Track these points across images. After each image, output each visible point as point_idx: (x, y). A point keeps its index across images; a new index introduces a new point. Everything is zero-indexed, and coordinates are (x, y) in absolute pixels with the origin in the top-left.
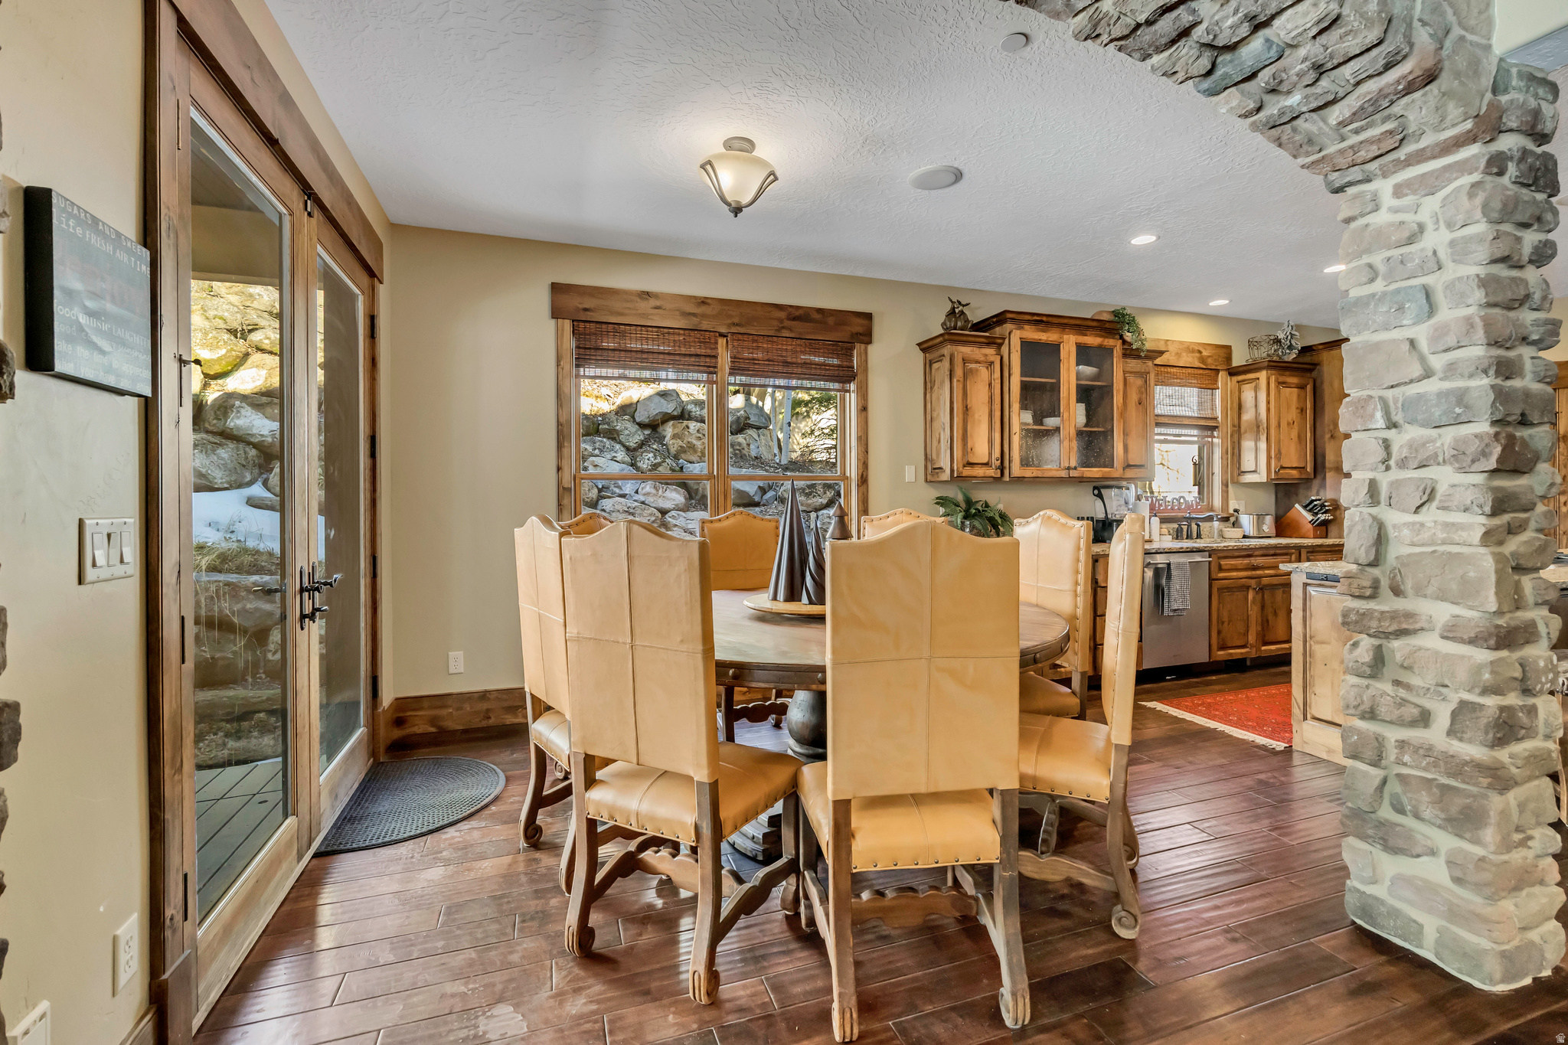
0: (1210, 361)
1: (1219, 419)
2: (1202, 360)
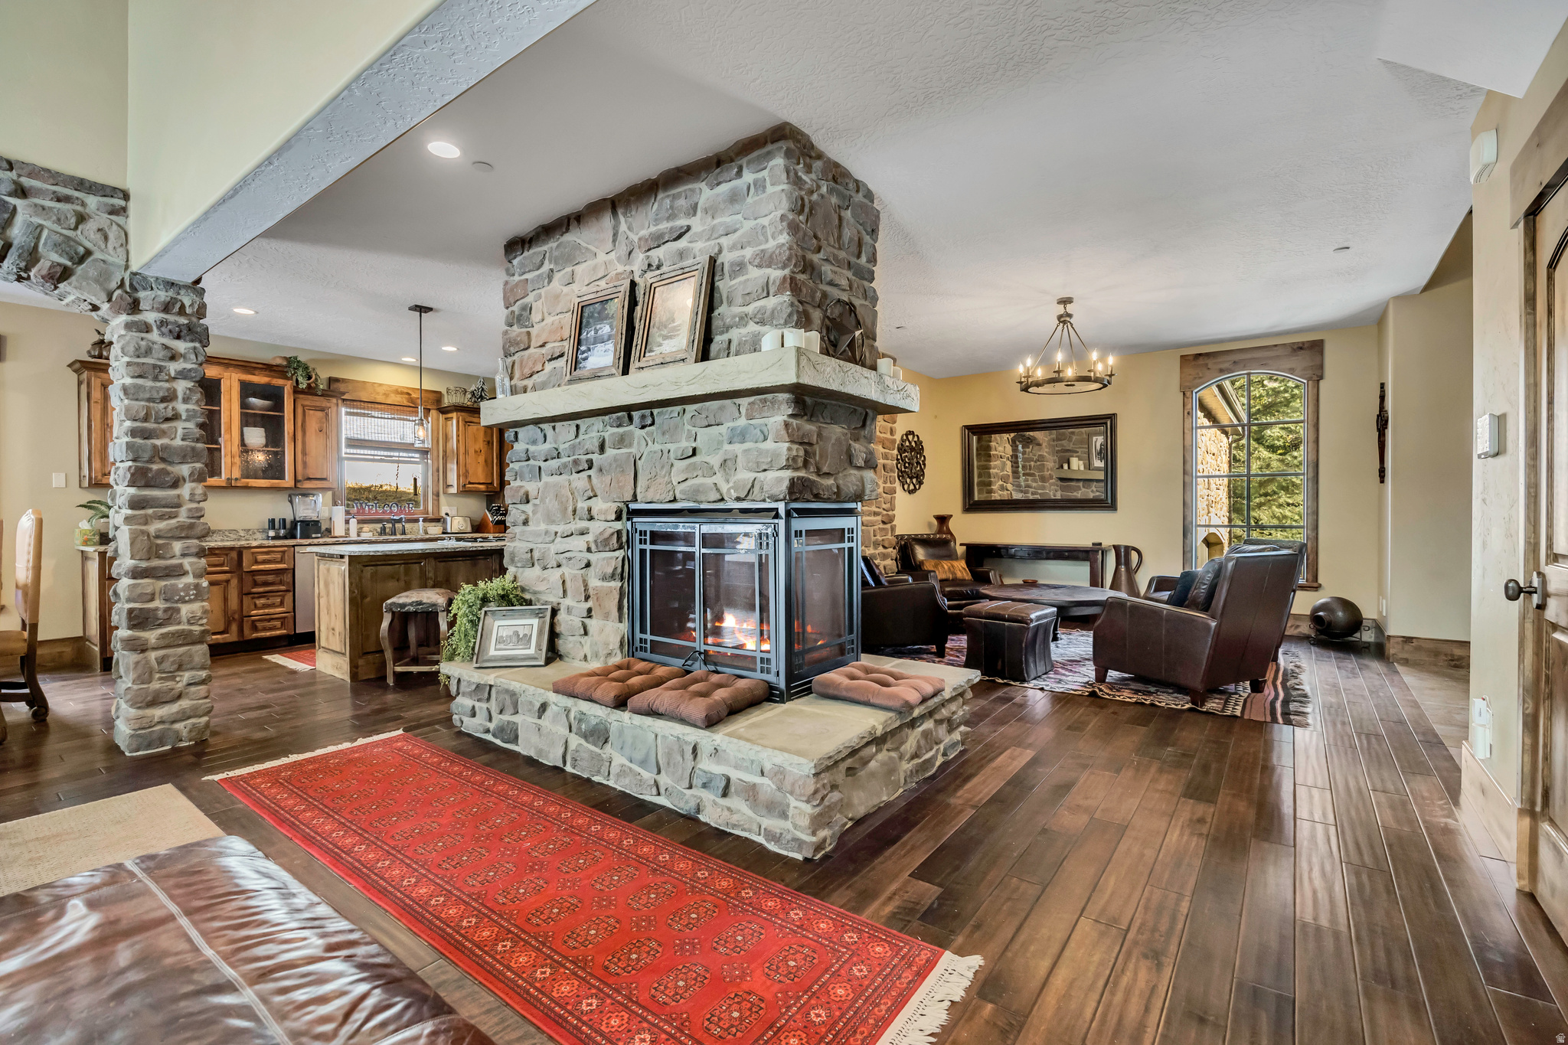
0: (419, 401)
2: (412, 400)
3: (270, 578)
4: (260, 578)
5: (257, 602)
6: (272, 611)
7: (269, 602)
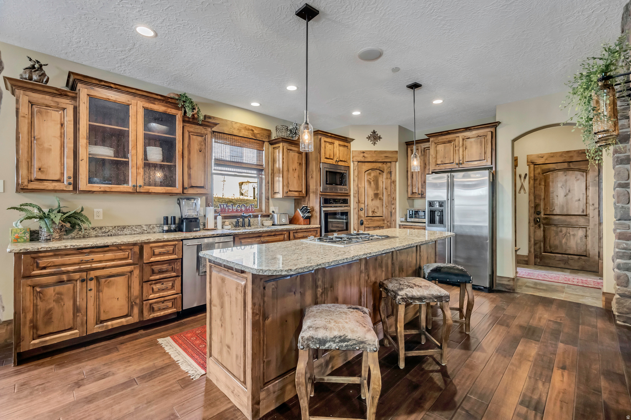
0: (258, 136)
1: (264, 166)
2: (254, 135)
3: (165, 267)
4: (156, 268)
5: (154, 287)
6: (165, 293)
7: (163, 286)
